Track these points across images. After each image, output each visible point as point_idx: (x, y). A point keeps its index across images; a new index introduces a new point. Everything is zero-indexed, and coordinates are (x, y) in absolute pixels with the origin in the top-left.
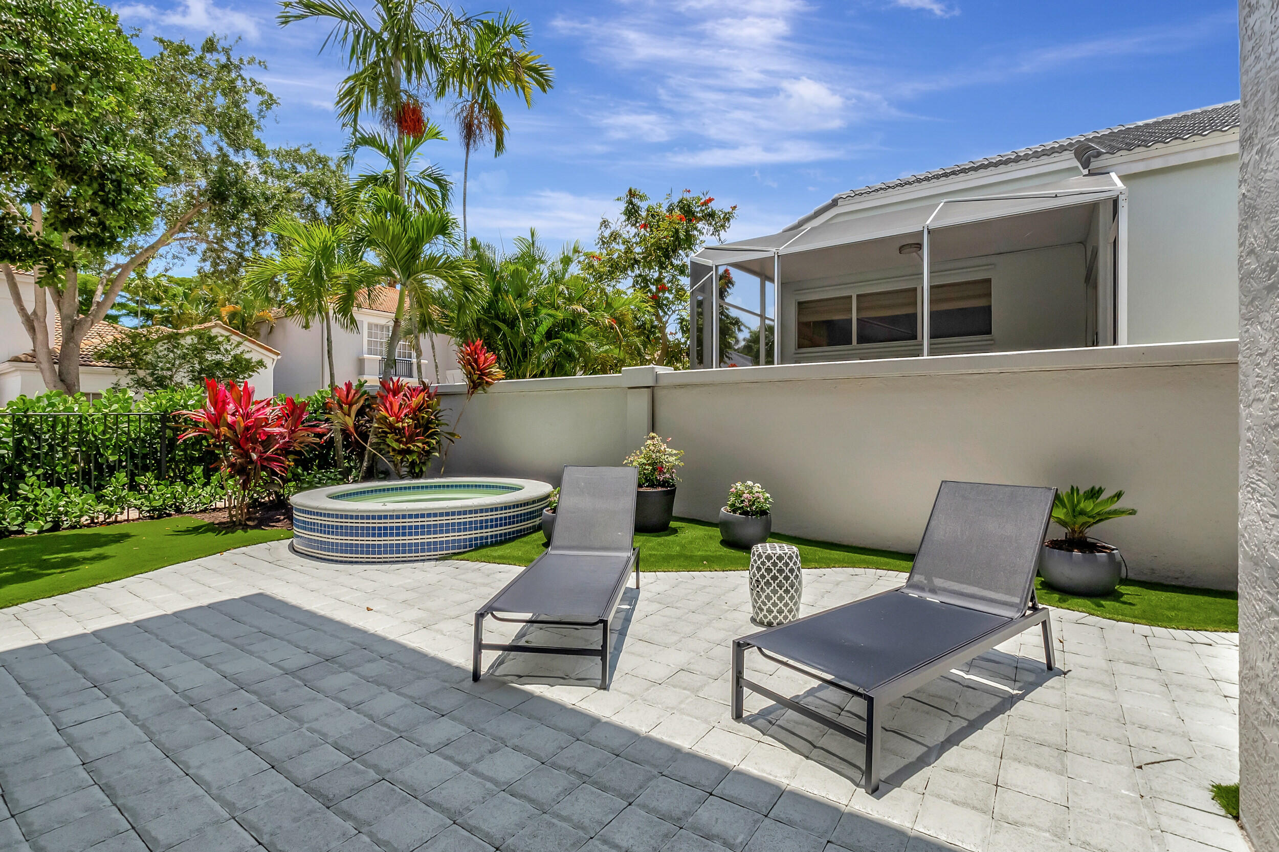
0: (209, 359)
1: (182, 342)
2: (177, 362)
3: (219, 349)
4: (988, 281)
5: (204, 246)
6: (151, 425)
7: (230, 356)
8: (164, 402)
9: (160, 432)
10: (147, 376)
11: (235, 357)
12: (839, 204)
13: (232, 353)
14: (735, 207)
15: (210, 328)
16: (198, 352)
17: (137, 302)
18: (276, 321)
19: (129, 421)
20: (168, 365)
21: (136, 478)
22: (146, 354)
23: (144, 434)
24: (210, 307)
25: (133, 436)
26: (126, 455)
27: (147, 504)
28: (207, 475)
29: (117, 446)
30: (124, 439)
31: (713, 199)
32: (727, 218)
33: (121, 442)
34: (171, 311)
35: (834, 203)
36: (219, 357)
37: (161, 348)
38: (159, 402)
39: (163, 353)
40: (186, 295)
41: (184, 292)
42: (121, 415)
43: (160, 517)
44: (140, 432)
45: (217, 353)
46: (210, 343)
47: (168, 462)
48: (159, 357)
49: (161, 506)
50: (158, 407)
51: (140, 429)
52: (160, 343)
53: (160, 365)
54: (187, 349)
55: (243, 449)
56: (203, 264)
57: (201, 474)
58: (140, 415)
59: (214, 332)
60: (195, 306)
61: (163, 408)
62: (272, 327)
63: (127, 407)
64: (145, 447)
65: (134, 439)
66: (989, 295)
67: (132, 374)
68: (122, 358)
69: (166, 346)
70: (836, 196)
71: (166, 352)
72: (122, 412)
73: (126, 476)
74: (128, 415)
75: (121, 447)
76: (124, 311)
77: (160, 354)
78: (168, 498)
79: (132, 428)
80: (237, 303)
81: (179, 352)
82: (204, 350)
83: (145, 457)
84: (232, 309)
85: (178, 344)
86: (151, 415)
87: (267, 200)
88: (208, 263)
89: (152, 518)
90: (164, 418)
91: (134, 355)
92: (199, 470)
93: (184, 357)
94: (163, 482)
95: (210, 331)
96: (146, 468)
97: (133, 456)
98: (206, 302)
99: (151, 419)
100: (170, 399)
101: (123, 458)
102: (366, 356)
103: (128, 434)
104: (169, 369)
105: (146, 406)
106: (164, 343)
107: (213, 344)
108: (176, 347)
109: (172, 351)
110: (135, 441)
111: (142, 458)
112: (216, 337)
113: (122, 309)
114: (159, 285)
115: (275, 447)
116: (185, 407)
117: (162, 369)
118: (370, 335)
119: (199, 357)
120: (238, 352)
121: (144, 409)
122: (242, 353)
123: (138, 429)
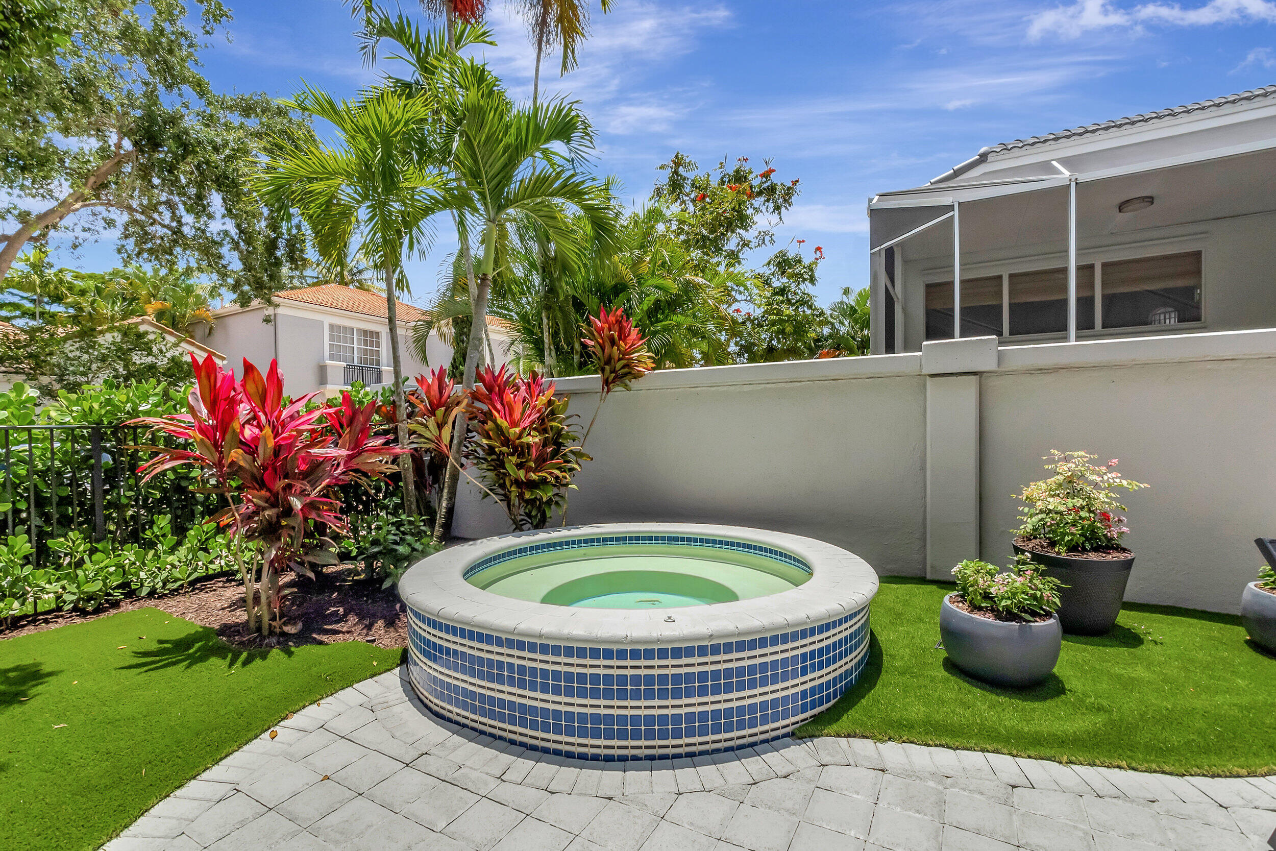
0: (138, 362)
1: (100, 339)
2: (94, 367)
3: (151, 349)
4: (1197, 255)
5: (126, 217)
6: (73, 446)
7: (166, 359)
8: (96, 406)
9: (91, 457)
10: (54, 383)
11: (173, 359)
12: (989, 159)
13: (169, 355)
14: (797, 181)
15: (137, 324)
16: (122, 354)
17: (33, 301)
18: (215, 321)
19: (31, 440)
20: (82, 369)
21: (50, 543)
22: (51, 354)
23: (61, 461)
24: (130, 304)
25: (40, 466)
26: (27, 499)
27: (73, 588)
28: (180, 530)
29: (8, 484)
30: (24, 473)
31: (774, 171)
32: (789, 193)
33: (17, 476)
34: (81, 309)
35: (983, 158)
36: (150, 360)
37: (71, 348)
38: (86, 406)
39: (74, 354)
40: (99, 291)
41: (96, 287)
42: (16, 429)
43: (97, 611)
44: (53, 459)
45: (148, 355)
46: (138, 341)
47: (106, 508)
48: (68, 358)
49: (100, 590)
50: (85, 415)
51: (53, 453)
52: (70, 342)
53: (71, 369)
54: (107, 348)
55: (269, 490)
56: (124, 243)
57: (168, 529)
58: (51, 430)
59: (142, 328)
60: (110, 303)
61: (94, 417)
62: (211, 328)
63: (26, 416)
64: (62, 484)
65: (42, 472)
66: (1198, 272)
67: (31, 380)
68: (17, 359)
69: (77, 345)
70: (983, 150)
71: (78, 353)
72: (16, 424)
73: (30, 541)
74: (29, 430)
75: (16, 486)
76: (18, 313)
77: (70, 355)
78: (111, 574)
79: (37, 453)
80: (165, 300)
81: (96, 353)
82: (131, 349)
83: (64, 501)
84: (160, 306)
85: (95, 342)
86: (73, 429)
87: (216, 149)
88: (132, 240)
89: (84, 613)
90: (97, 435)
91: (31, 356)
92: (163, 521)
93: (103, 359)
94: (99, 546)
95: (136, 327)
96: (66, 522)
97: (41, 502)
98: (124, 299)
99: (71, 434)
100: (109, 402)
101: (22, 506)
102: (328, 362)
103: (30, 462)
104: (83, 374)
105: (62, 413)
106: (75, 342)
107: (143, 343)
108: (93, 348)
109: (87, 352)
110: (43, 474)
111: (58, 505)
112: (147, 333)
113: (15, 310)
114: (61, 281)
115: (324, 484)
116: (134, 413)
117: (74, 373)
118: (331, 338)
119: (124, 360)
120: (177, 353)
121: (59, 419)
122: (181, 354)
123: (49, 455)
